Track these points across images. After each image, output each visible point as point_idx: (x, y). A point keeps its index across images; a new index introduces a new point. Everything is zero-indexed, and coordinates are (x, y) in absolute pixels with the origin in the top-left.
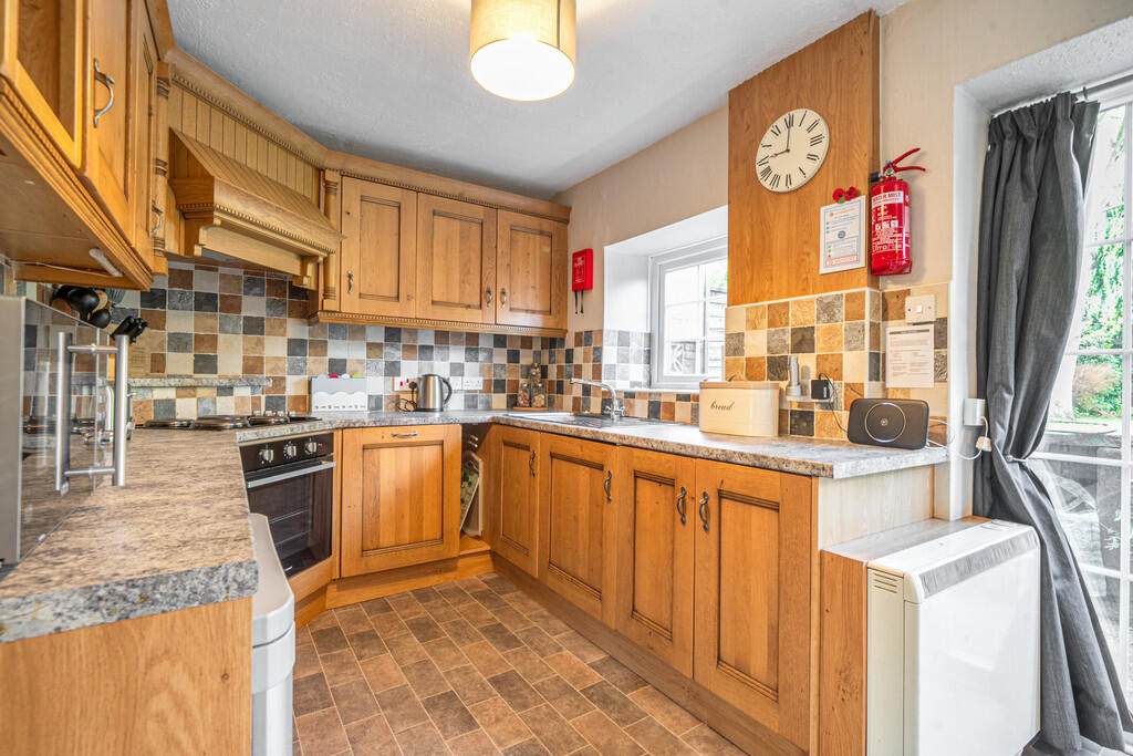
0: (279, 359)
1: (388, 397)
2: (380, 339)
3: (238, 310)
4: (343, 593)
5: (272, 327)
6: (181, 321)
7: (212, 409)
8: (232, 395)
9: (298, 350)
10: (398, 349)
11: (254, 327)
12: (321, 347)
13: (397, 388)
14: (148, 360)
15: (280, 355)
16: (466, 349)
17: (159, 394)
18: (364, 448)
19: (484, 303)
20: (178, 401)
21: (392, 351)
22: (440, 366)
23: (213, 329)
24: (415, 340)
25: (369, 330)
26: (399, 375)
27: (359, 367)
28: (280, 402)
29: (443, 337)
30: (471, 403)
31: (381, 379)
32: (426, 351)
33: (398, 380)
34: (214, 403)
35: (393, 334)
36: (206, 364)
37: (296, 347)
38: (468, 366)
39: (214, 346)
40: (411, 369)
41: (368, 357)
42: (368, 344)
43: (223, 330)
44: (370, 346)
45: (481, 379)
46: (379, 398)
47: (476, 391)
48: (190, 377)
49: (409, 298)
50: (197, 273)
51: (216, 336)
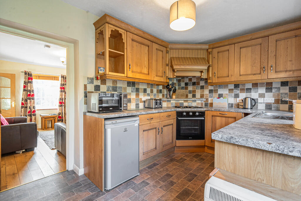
0: (207, 94)
1: (235, 104)
2: (233, 87)
3: (199, 84)
4: (208, 150)
5: (206, 87)
6: (190, 88)
7: (191, 105)
8: (196, 102)
9: (211, 92)
10: (239, 90)
11: (202, 87)
12: (216, 91)
13: (238, 101)
14: (185, 95)
15: (207, 93)
16: (266, 88)
17: (180, 102)
18: (212, 116)
19: (262, 72)
20: (184, 103)
21: (236, 91)
22: (254, 95)
23: (195, 89)
24: (244, 87)
25: (229, 85)
26: (239, 98)
27: (226, 96)
28: (207, 104)
29: (255, 85)
30: (269, 107)
31: (233, 99)
32: (249, 90)
33: (238, 99)
34: (192, 104)
35: (236, 86)
36: (194, 96)
37: (211, 91)
38: (267, 94)
39: (195, 92)
40: (242, 96)
41: (229, 93)
42: (229, 89)
43: (197, 89)
44: (229, 90)
45: (274, 98)
46: (232, 104)
47: (271, 103)
48: (191, 98)
49: (232, 76)
50: (192, 78)
51: (196, 90)
